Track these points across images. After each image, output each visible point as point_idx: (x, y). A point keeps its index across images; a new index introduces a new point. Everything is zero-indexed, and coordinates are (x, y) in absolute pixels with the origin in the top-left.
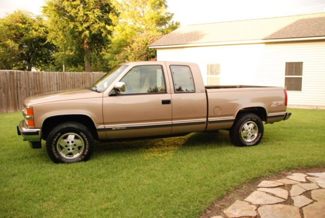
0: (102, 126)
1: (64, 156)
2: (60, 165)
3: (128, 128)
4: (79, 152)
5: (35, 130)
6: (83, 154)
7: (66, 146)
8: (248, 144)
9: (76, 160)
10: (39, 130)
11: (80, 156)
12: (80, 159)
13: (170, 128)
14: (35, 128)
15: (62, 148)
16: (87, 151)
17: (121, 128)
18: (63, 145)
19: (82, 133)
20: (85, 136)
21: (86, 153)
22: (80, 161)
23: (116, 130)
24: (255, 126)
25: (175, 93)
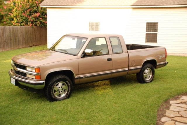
0: (77, 76)
1: (56, 96)
2: (55, 102)
3: (91, 76)
4: (64, 93)
5: (42, 82)
6: (67, 94)
7: (58, 90)
8: (147, 82)
9: (64, 98)
10: (44, 81)
11: (66, 96)
12: (65, 97)
13: (110, 75)
14: (41, 80)
15: (55, 91)
17: (88, 76)
18: (56, 90)
19: (67, 82)
20: (69, 83)
21: (69, 93)
22: (66, 99)
23: (85, 78)
24: (150, 71)
25: (113, 54)
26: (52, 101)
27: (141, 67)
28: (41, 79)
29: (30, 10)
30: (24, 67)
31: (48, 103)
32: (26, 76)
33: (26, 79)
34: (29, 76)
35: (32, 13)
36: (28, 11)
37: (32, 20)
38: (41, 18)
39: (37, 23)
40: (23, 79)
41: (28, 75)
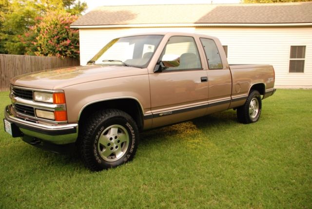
0: (148, 113)
1: (105, 158)
2: (104, 172)
3: (174, 112)
4: (122, 151)
5: (71, 126)
6: (128, 152)
7: (109, 144)
8: (253, 120)
9: (121, 161)
10: (76, 125)
11: (125, 156)
12: (125, 159)
14: (68, 123)
15: (102, 147)
16: (133, 147)
17: (168, 112)
18: (105, 144)
19: (128, 125)
20: (131, 128)
21: (131, 150)
22: (126, 162)
23: (163, 116)
24: (256, 102)
25: (209, 69)
26: (98, 171)
27: (246, 95)
28: (69, 120)
29: (58, 37)
30: (28, 94)
31: (87, 175)
32: (33, 115)
33: (35, 122)
34: (40, 113)
35: (61, 41)
36: (56, 38)
37: (60, 49)
38: (72, 47)
39: (67, 53)
40: (27, 120)
41: (37, 111)
